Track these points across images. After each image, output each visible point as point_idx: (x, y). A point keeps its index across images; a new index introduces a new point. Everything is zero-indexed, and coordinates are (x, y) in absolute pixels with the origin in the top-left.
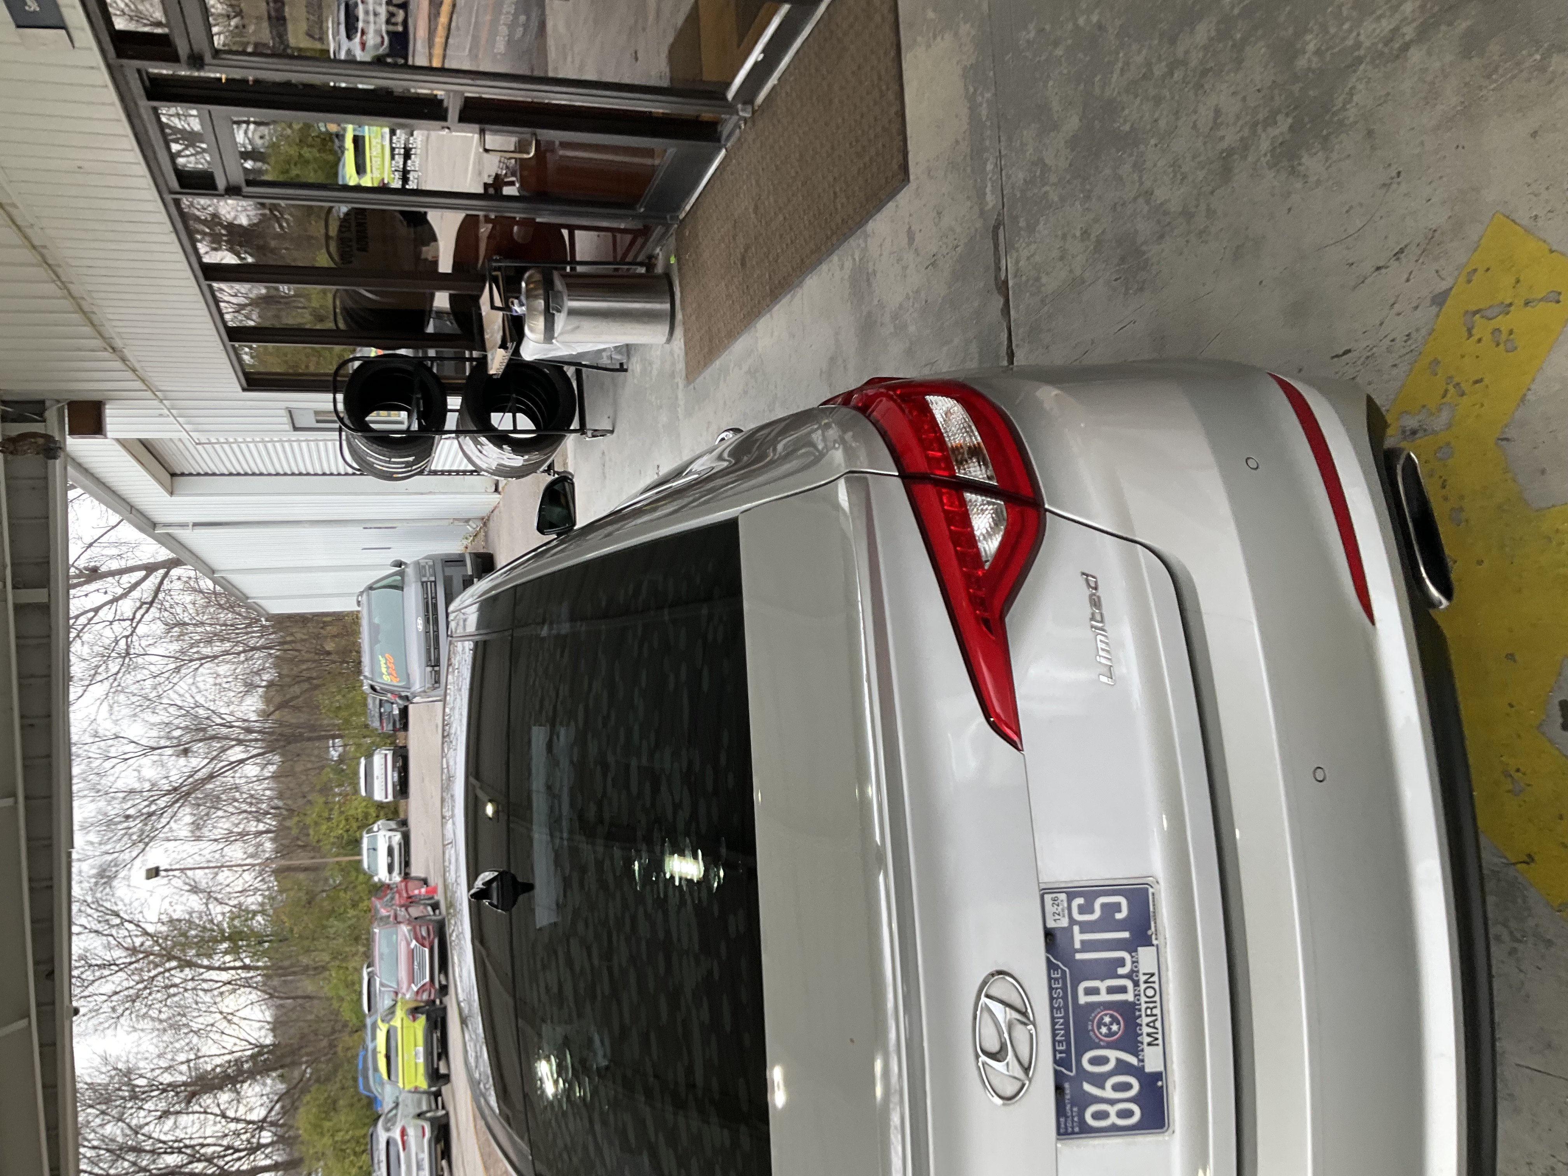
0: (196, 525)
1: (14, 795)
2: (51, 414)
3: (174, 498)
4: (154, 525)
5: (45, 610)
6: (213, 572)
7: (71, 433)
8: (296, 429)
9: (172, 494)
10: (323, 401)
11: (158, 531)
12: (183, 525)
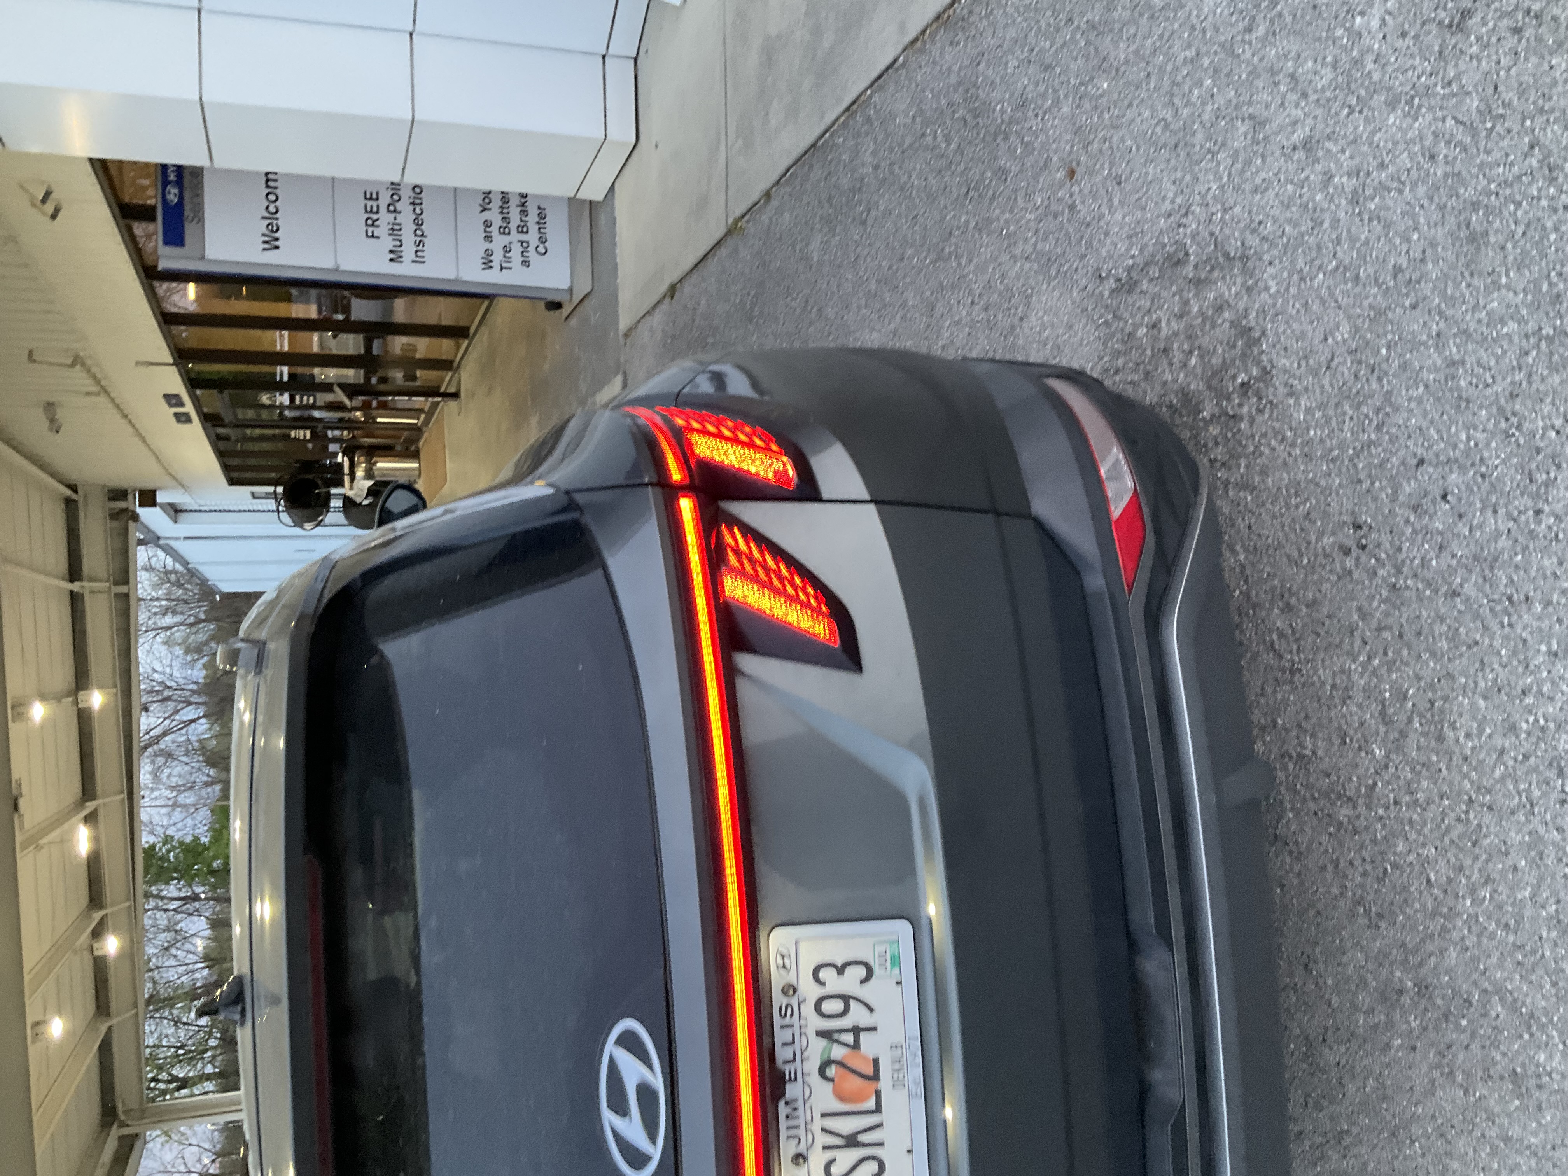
0: (186, 538)
2: (130, 497)
4: (159, 538)
5: (127, 596)
6: (188, 563)
7: (140, 506)
8: (254, 497)
9: (175, 522)
10: (271, 489)
12: (177, 539)
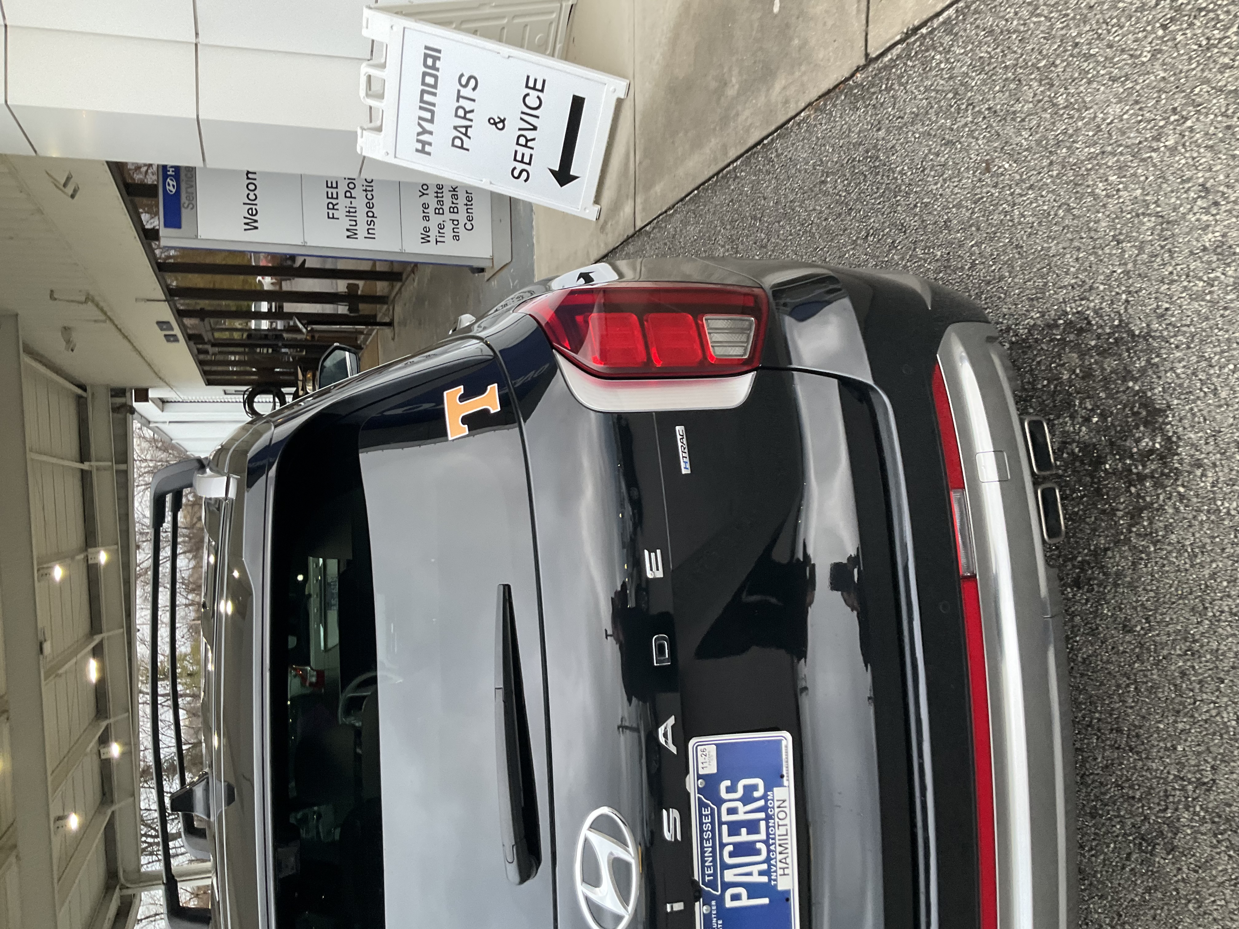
0: (171, 422)
1: (117, 544)
2: (128, 394)
3: (164, 413)
5: (126, 472)
6: (172, 440)
7: (136, 401)
8: (225, 393)
9: (163, 411)
10: (239, 388)
11: (151, 425)
